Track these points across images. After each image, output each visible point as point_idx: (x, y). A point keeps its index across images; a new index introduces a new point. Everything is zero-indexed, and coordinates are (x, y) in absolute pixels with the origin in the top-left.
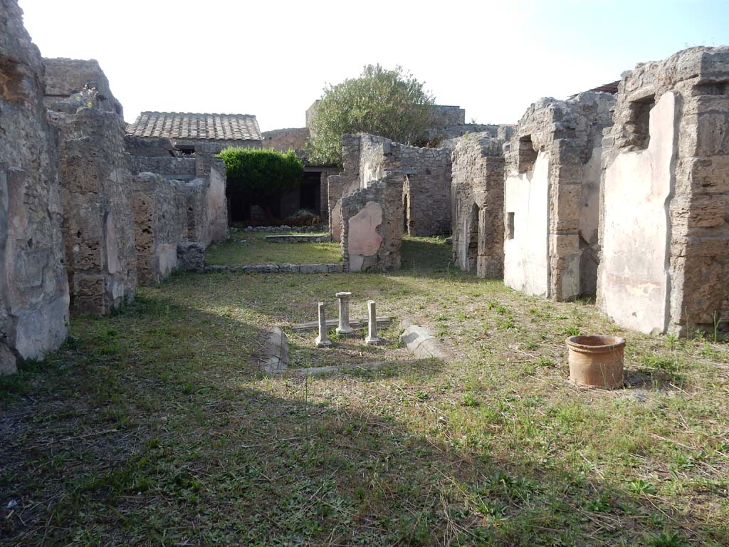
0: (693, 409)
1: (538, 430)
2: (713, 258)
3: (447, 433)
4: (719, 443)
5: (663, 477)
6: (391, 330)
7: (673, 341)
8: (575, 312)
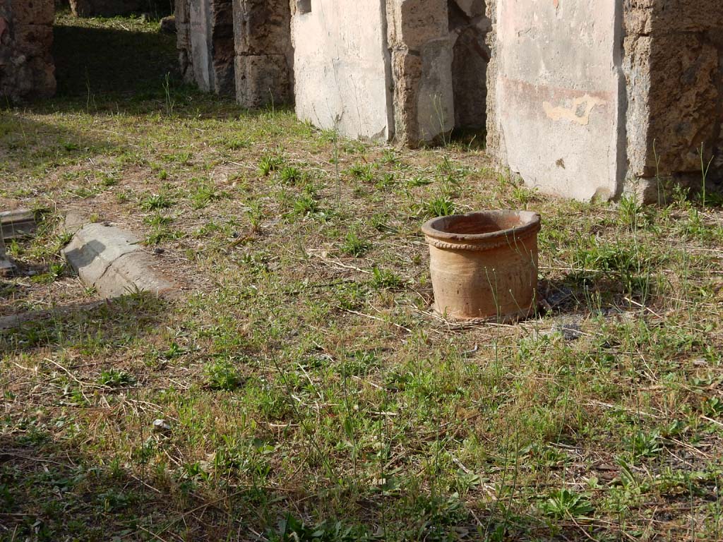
0: (664, 343)
1: (366, 422)
2: (703, 36)
3: (174, 453)
4: (707, 400)
5: (607, 480)
6: (38, 238)
7: (631, 211)
8: (445, 169)
